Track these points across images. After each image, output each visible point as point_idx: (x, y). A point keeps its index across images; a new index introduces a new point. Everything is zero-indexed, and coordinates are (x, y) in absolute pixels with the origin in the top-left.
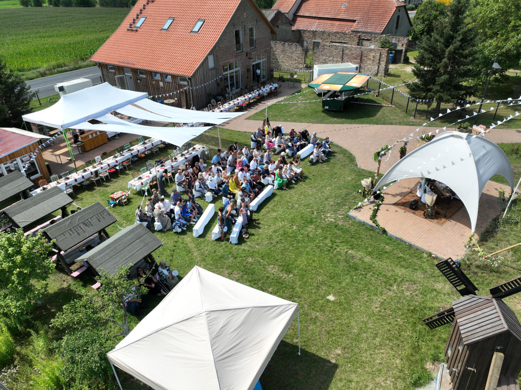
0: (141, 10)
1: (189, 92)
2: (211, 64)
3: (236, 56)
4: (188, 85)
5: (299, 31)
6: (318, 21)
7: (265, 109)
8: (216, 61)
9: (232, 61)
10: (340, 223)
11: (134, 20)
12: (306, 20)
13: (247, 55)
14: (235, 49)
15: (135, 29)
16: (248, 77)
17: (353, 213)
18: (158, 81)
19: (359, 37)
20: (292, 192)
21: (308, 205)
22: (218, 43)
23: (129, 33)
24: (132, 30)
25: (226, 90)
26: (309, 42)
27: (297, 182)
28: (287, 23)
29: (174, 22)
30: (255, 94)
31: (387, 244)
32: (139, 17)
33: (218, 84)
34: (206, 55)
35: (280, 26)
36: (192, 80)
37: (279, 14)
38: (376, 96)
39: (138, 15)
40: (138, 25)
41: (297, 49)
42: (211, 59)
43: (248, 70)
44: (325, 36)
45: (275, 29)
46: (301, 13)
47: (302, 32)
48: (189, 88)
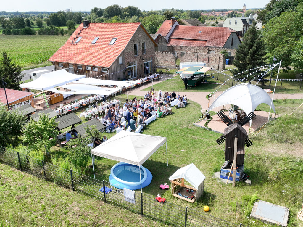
0: (79, 33)
1: (108, 76)
2: (120, 61)
3: (135, 58)
4: (108, 72)
5: (172, 46)
6: (184, 41)
7: (152, 86)
8: (123, 60)
9: (133, 60)
10: (189, 128)
11: (75, 39)
12: (177, 40)
13: (141, 58)
14: (134, 54)
15: (75, 43)
16: (141, 71)
17: (196, 124)
18: (89, 71)
19: (209, 49)
20: (166, 118)
21: (174, 123)
22: (125, 50)
23: (72, 45)
24: (74, 44)
25: (128, 77)
26: (178, 53)
27: (169, 114)
28: (164, 42)
29: (99, 39)
30: (145, 78)
31: (211, 134)
32: (78, 37)
33: (124, 73)
34: (118, 56)
35: (160, 43)
36: (110, 70)
37: (159, 36)
38: (217, 80)
39: (77, 36)
40: (77, 41)
41: (171, 56)
42: (120, 58)
43: (141, 66)
44: (188, 49)
45: (158, 44)
46: (173, 37)
47: (174, 47)
48: (108, 74)
